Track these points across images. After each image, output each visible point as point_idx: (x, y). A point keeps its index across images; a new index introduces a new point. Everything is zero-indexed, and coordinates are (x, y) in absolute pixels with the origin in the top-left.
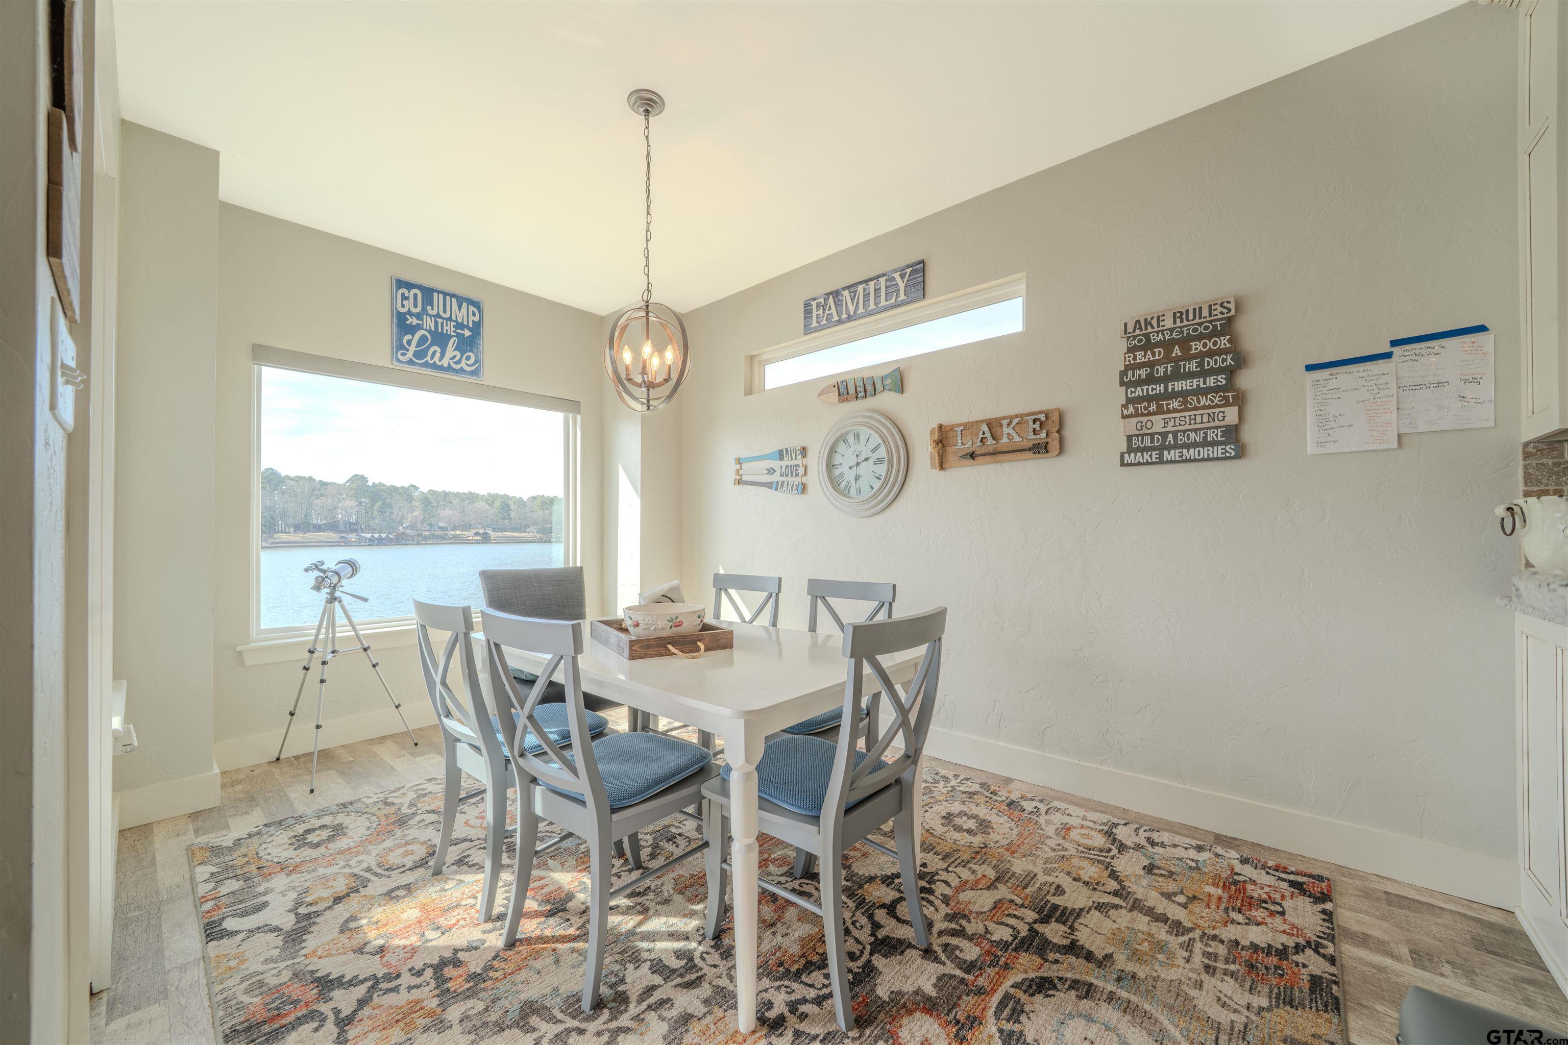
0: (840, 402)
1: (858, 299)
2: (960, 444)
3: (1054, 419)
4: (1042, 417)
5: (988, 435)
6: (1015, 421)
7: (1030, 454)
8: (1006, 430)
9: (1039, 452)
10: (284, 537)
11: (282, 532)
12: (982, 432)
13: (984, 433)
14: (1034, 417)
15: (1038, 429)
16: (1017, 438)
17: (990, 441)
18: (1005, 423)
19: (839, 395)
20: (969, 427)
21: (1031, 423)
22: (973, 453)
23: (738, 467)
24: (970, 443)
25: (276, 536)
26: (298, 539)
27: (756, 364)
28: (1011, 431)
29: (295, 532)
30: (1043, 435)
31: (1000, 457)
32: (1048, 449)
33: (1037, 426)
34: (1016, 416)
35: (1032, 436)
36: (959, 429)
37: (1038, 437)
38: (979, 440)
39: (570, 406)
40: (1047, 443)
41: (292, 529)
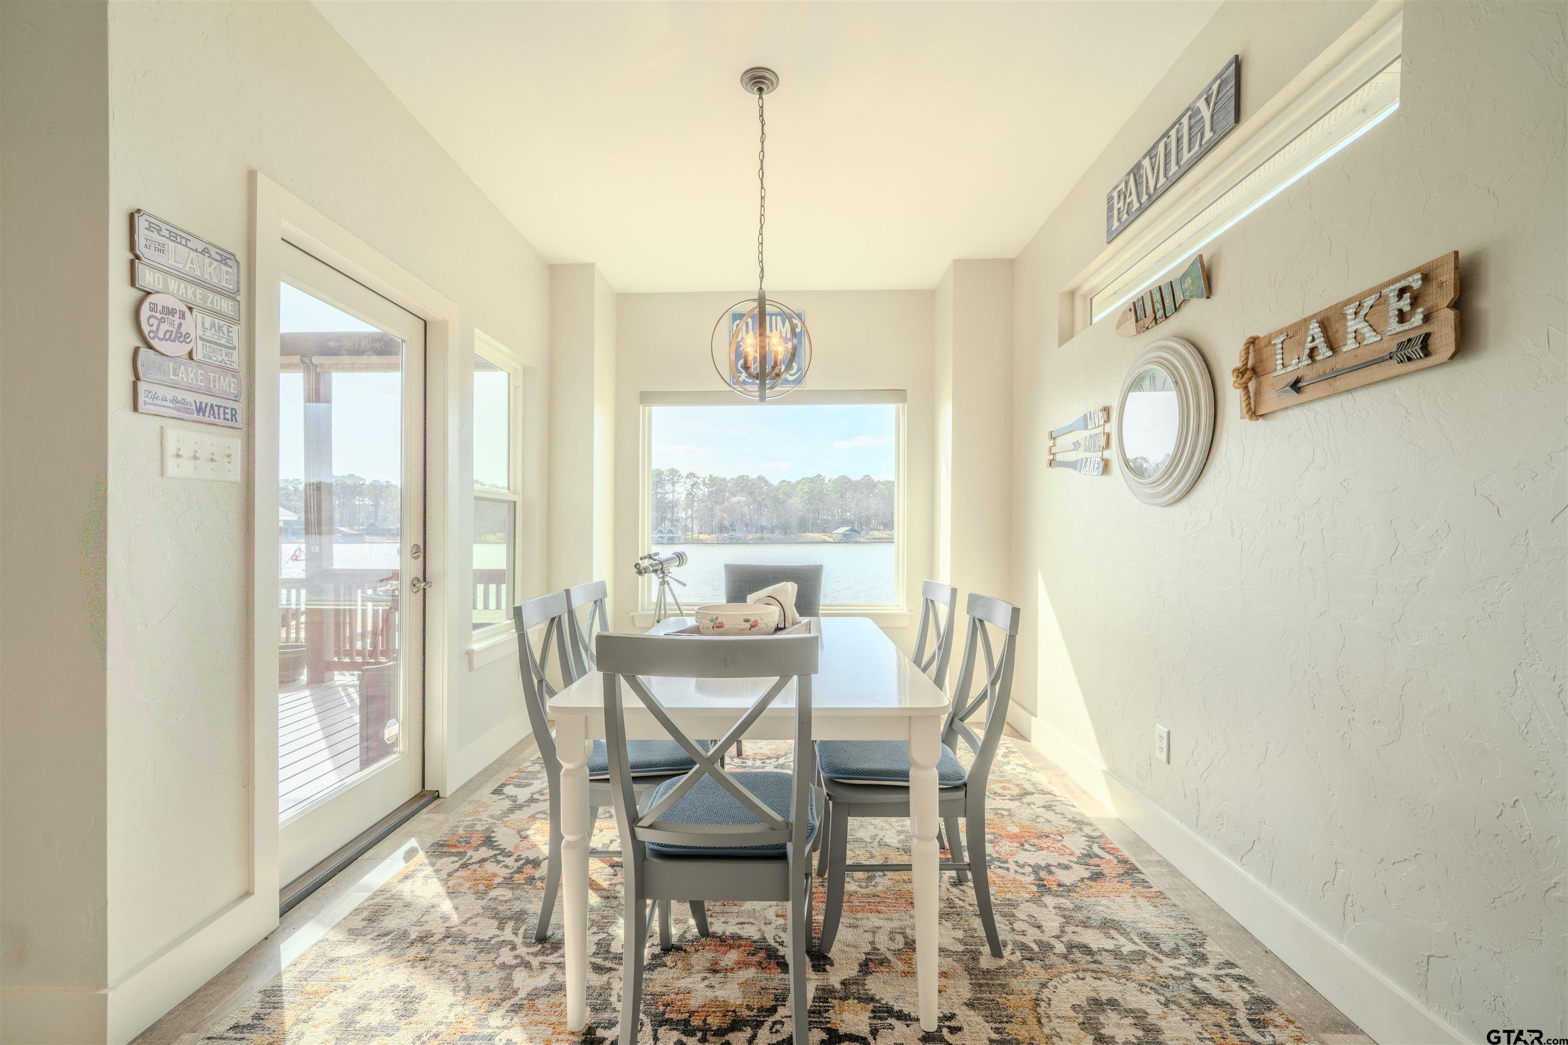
0: (1138, 332)
1: (1159, 166)
2: (1280, 367)
3: (1443, 279)
4: (1415, 282)
5: (1320, 342)
6: (1368, 302)
7: (1393, 368)
8: (1352, 324)
9: (1409, 359)
10: (876, 534)
11: (875, 530)
12: (1310, 339)
13: (1313, 340)
14: (1399, 285)
15: (1407, 308)
16: (1371, 337)
17: (1324, 352)
18: (1350, 310)
19: (1137, 321)
20: (1293, 332)
21: (1393, 298)
22: (1298, 381)
23: (1051, 443)
24: (1295, 361)
25: (871, 533)
26: (886, 536)
27: (1079, 302)
28: (1362, 325)
29: (884, 530)
30: (1417, 319)
31: (1342, 382)
32: (1430, 348)
33: (1405, 304)
34: (1370, 292)
35: (1394, 326)
36: (1278, 341)
37: (1406, 326)
38: (1307, 352)
39: (899, 395)
40: (1427, 336)
41: (882, 527)
